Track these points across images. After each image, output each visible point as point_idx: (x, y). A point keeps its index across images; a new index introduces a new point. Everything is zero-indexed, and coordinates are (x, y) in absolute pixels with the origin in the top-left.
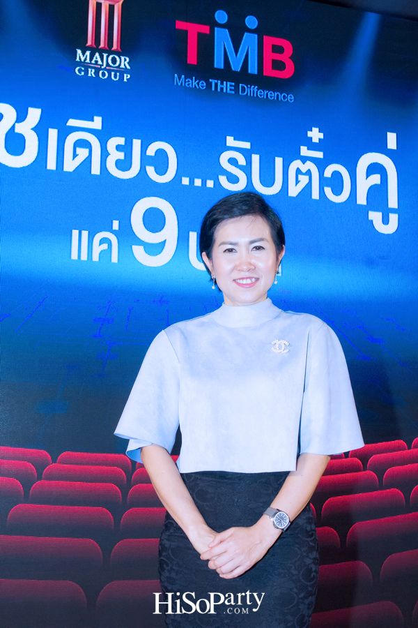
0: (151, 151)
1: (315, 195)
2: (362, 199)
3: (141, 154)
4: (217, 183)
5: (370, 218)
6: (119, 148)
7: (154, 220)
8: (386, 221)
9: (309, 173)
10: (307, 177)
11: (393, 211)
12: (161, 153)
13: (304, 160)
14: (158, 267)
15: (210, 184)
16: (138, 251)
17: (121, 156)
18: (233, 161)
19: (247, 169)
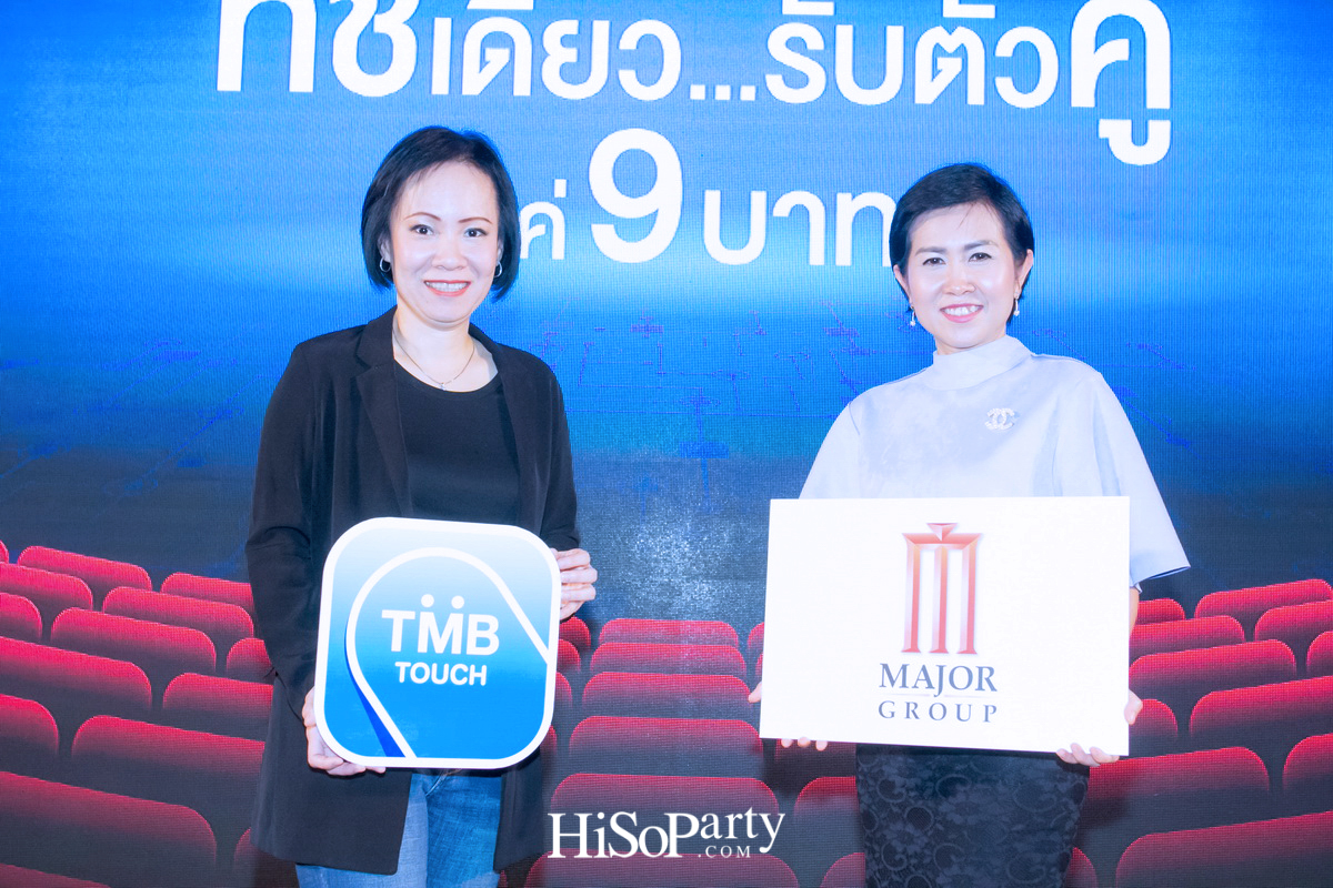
0: (629, 41)
1: (976, 96)
2: (1083, 96)
3: (610, 49)
4: (762, 89)
5: (1102, 134)
6: (566, 41)
7: (635, 174)
8: (1140, 137)
9: (962, 52)
10: (958, 62)
11: (1159, 114)
12: (649, 41)
13: (951, 25)
14: (643, 264)
15: (748, 93)
16: (603, 235)
17: (571, 55)
18: (796, 44)
19: (827, 59)
